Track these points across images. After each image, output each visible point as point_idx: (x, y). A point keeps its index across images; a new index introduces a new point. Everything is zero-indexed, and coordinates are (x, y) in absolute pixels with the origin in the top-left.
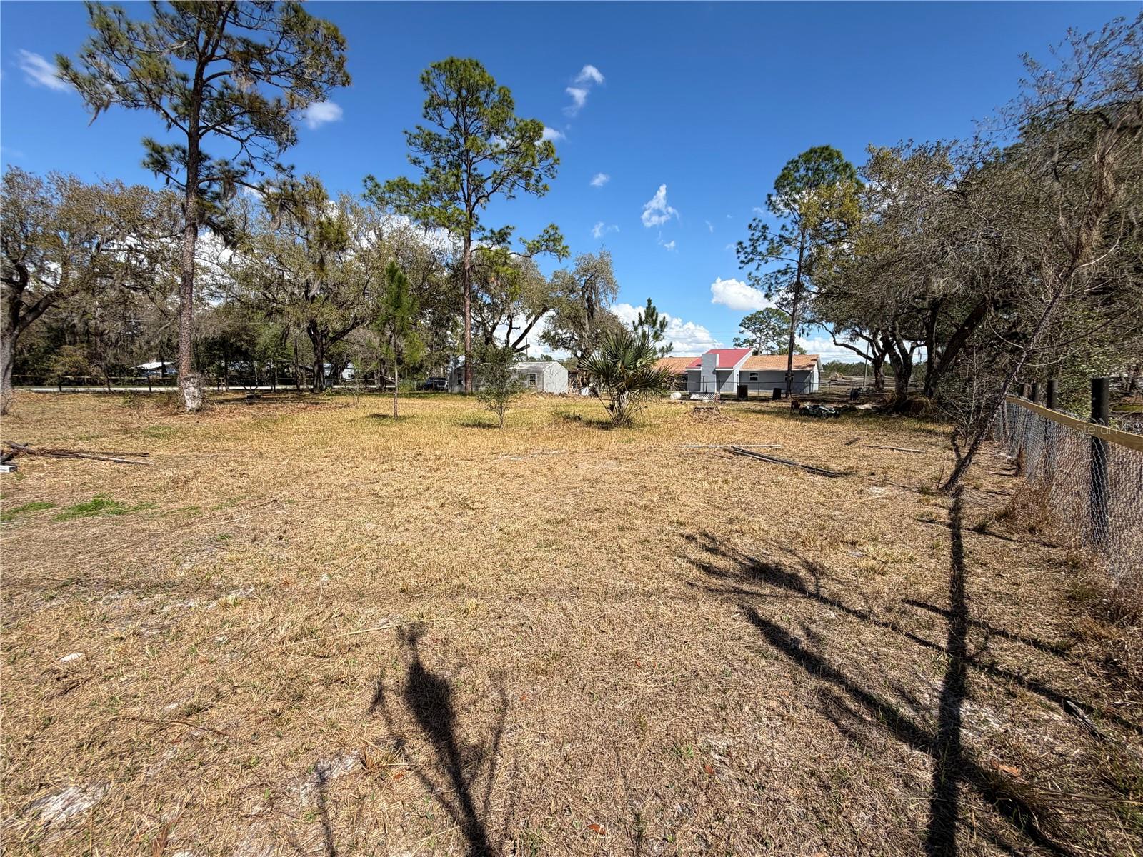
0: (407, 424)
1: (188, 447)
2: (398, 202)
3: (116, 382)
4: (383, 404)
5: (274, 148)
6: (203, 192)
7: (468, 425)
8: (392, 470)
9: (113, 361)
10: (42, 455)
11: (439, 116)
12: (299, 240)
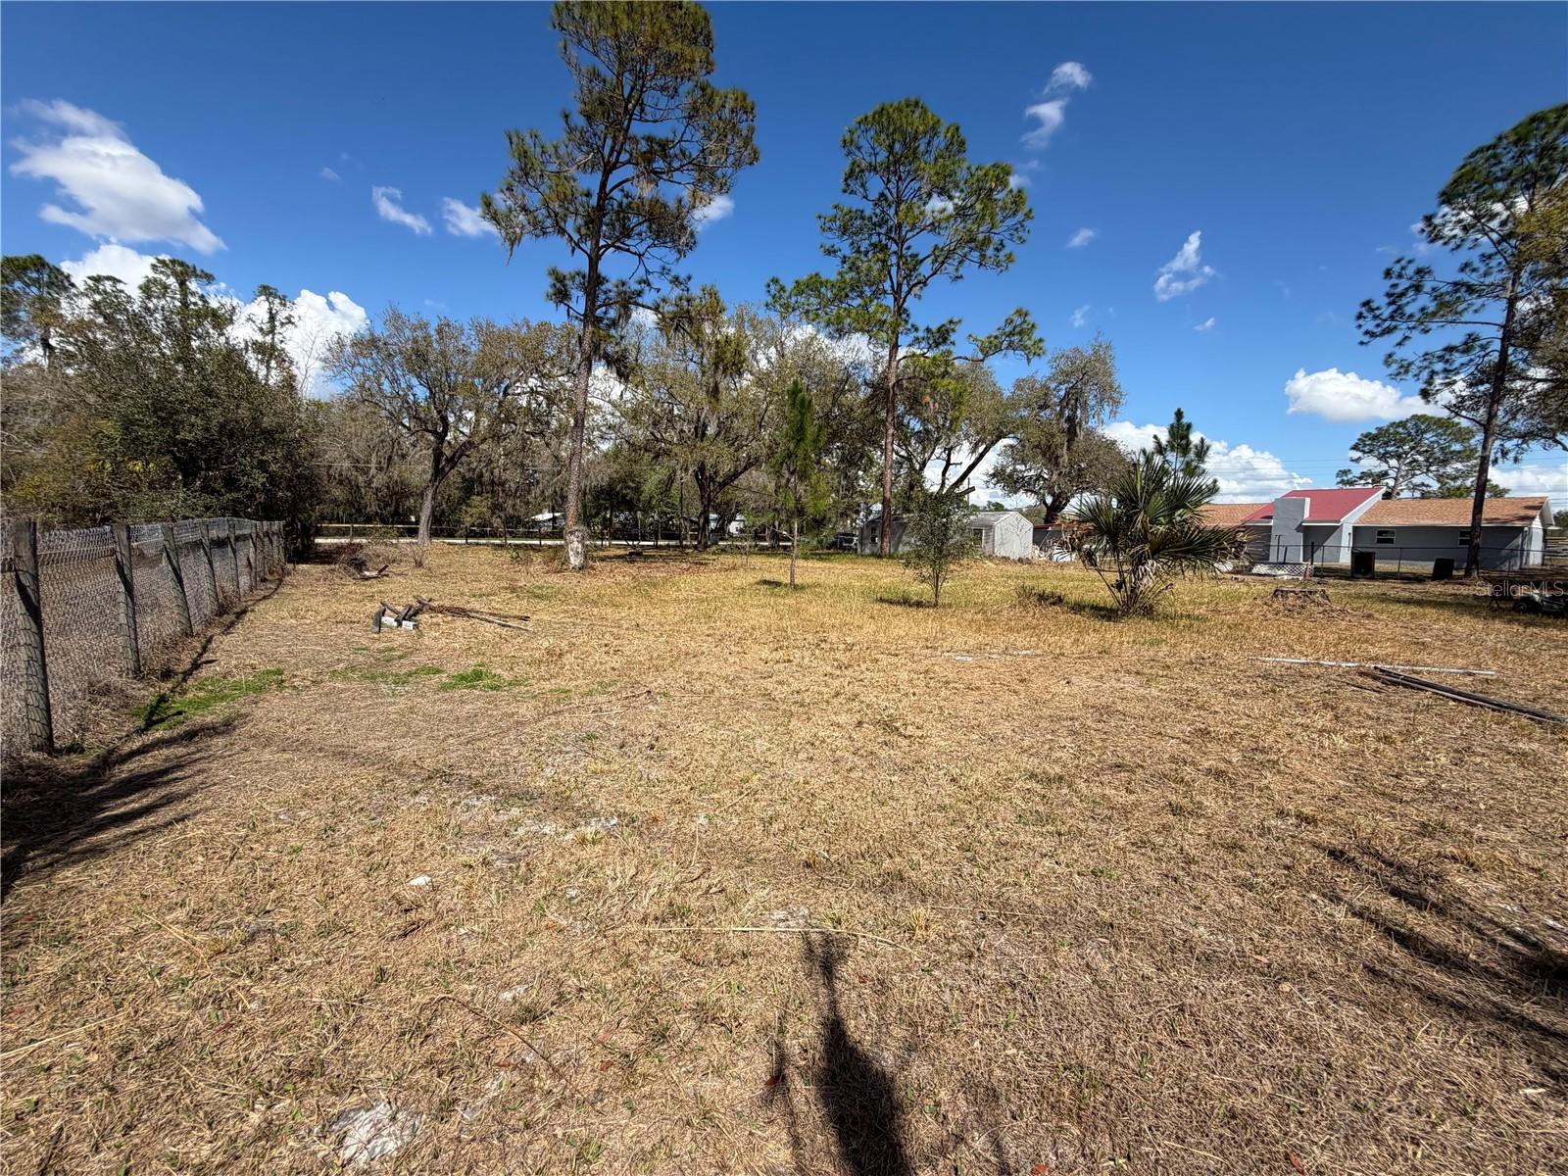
0: (806, 596)
1: (567, 612)
2: (806, 307)
3: (514, 536)
4: (775, 568)
5: (672, 256)
6: (600, 320)
7: (891, 602)
8: (789, 661)
9: (511, 511)
10: (441, 612)
11: (862, 185)
12: (692, 367)
